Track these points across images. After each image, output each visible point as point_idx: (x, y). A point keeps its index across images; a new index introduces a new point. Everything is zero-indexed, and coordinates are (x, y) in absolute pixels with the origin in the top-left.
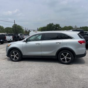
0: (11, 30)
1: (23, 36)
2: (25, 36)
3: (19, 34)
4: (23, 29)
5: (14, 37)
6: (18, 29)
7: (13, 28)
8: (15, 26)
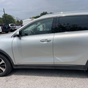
0: (1, 20)
1: (15, 26)
2: (16, 26)
3: (10, 25)
4: (14, 19)
5: (3, 28)
6: (9, 19)
7: (3, 18)
8: (5, 16)
